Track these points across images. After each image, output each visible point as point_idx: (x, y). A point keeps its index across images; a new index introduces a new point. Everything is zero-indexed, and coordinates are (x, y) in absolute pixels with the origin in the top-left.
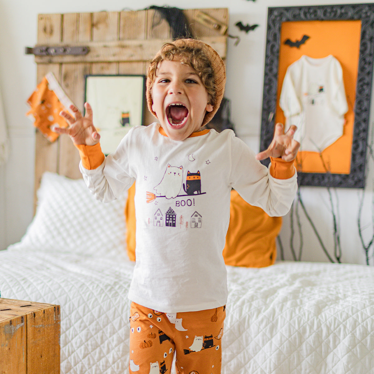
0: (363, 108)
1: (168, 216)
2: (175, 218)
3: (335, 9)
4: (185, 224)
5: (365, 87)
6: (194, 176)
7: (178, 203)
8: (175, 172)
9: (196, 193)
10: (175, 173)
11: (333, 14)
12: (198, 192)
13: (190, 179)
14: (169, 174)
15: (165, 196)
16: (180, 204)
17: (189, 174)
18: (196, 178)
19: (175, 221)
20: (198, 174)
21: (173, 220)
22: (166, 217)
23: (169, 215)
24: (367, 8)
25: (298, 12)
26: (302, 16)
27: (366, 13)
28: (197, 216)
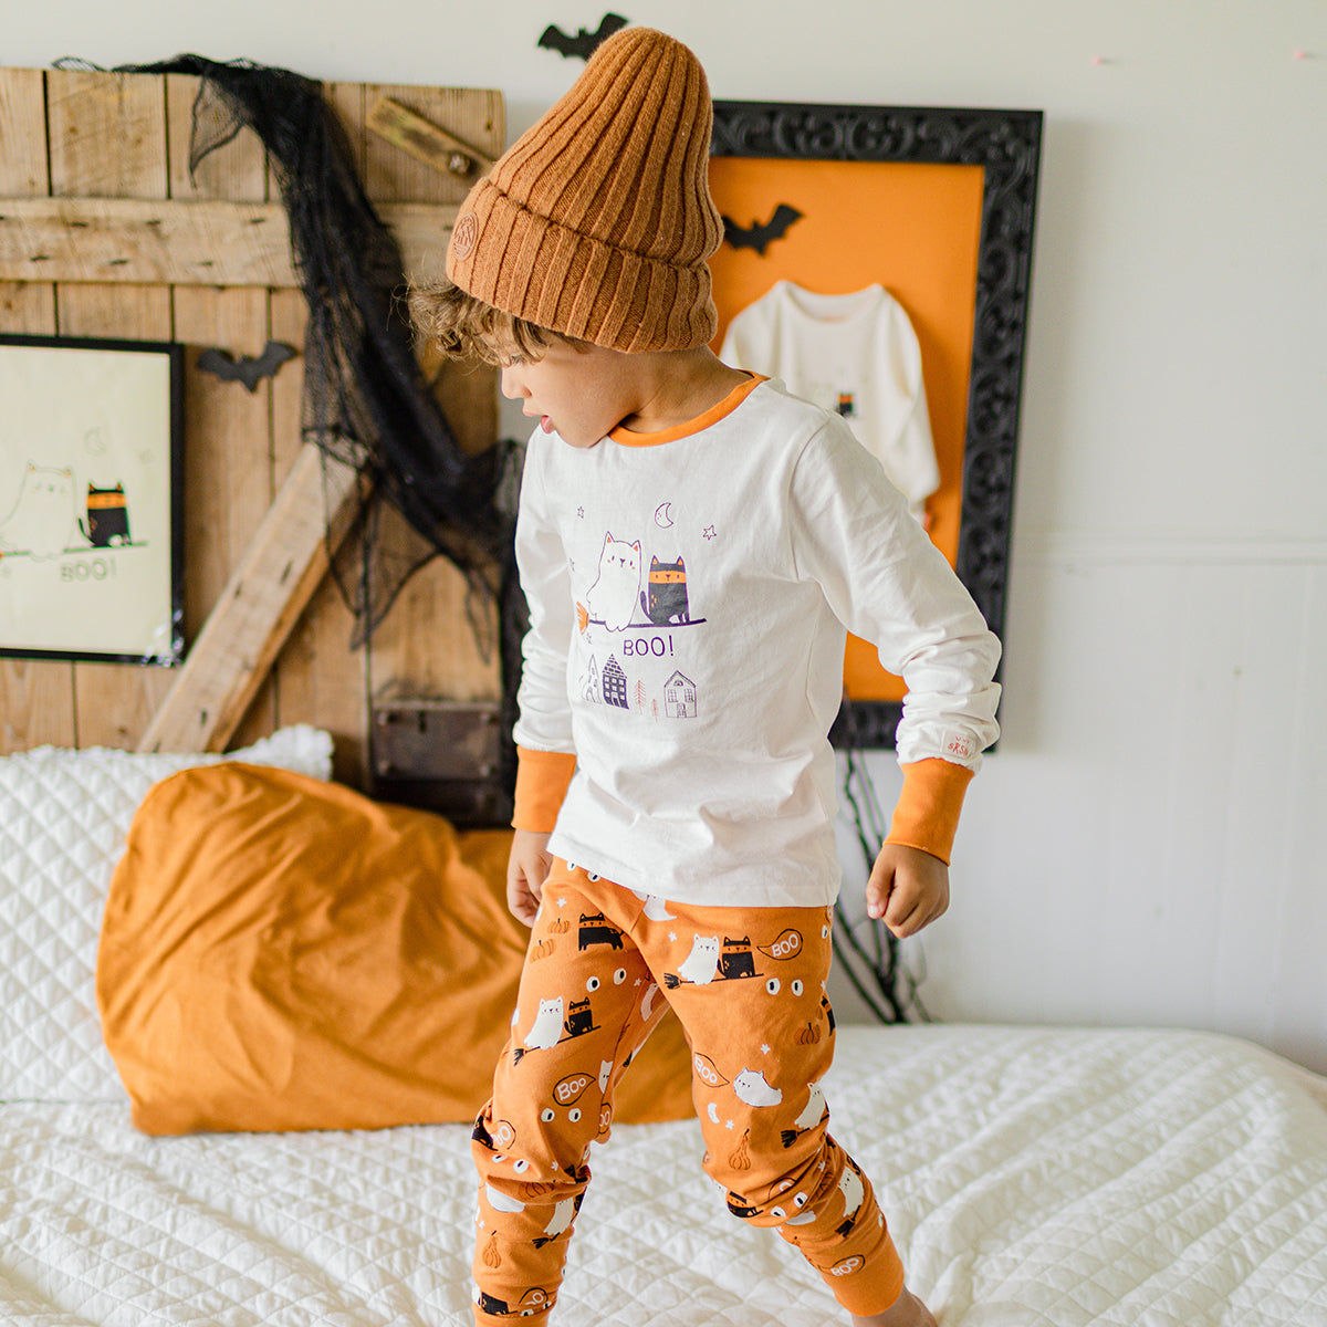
0: (993, 480)
1: (607, 679)
2: (624, 686)
3: (893, 124)
4: (649, 705)
5: (998, 407)
6: (668, 573)
7: (629, 644)
9: (674, 619)
10: (622, 561)
11: (887, 142)
12: (680, 618)
13: (658, 581)
14: (609, 562)
15: (604, 623)
17: (657, 567)
18: (674, 578)
19: (624, 694)
20: (679, 567)
21: (620, 694)
22: (604, 682)
23: (611, 679)
24: (1005, 130)
25: (762, 125)
26: (779, 139)
27: (1002, 145)
28: (680, 684)
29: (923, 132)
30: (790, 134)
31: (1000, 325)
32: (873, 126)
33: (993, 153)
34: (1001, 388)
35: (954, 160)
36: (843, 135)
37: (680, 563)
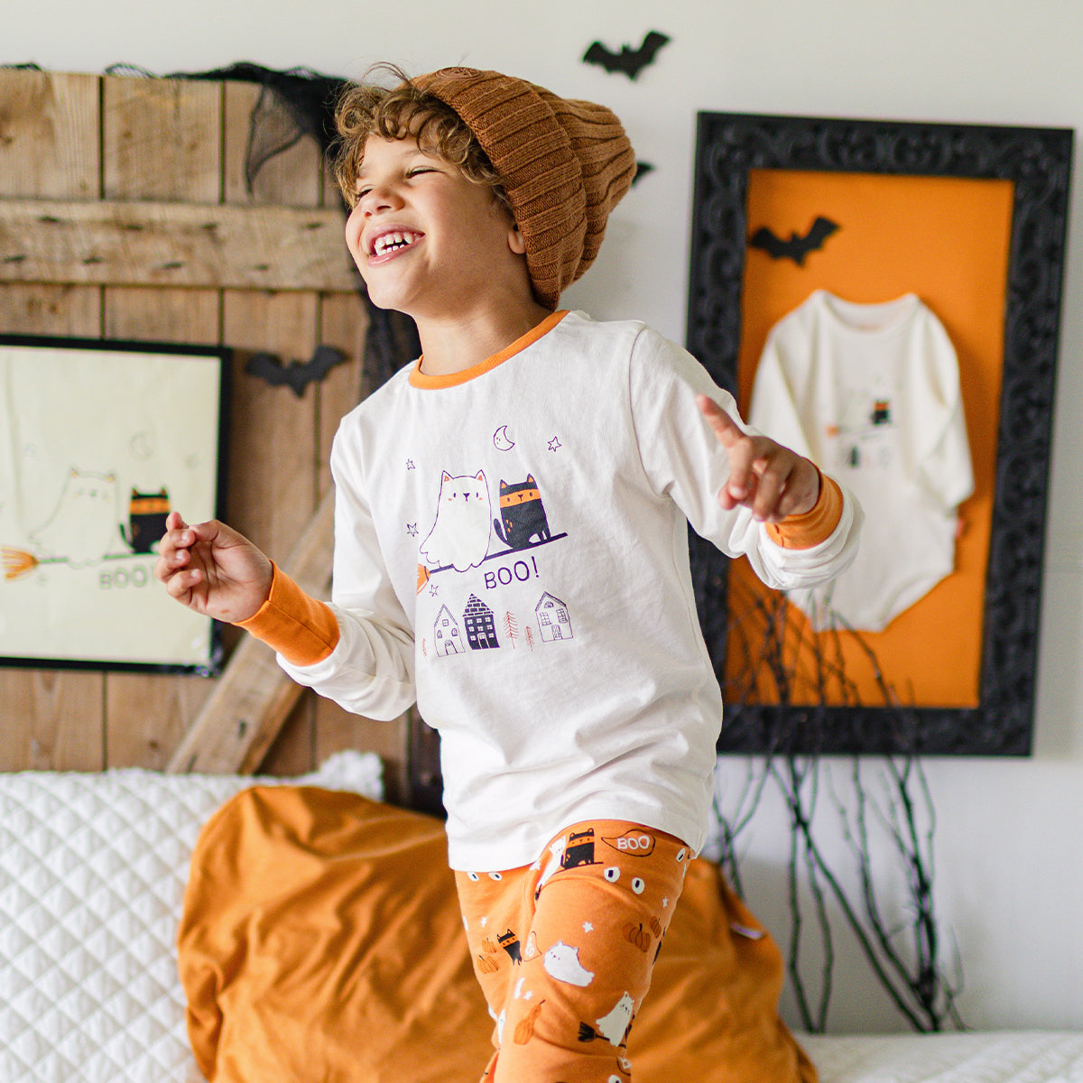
0: (1027, 485)
1: (470, 622)
2: (492, 623)
3: (933, 140)
4: (523, 634)
5: (1032, 413)
6: (520, 493)
7: (489, 577)
8: (466, 492)
9: (535, 539)
10: (467, 495)
11: (927, 156)
12: (541, 536)
13: (510, 504)
14: (450, 500)
15: (451, 567)
16: (496, 579)
17: (507, 490)
18: (527, 496)
19: (493, 631)
20: (529, 485)
21: (487, 632)
22: (467, 626)
23: (474, 619)
24: (1038, 147)
25: (806, 139)
26: (823, 152)
27: (1035, 161)
28: (550, 605)
29: (961, 147)
30: (834, 148)
31: (1034, 333)
32: (914, 142)
33: (1027, 169)
34: (1035, 395)
35: (989, 175)
36: (884, 149)
37: (531, 480)
